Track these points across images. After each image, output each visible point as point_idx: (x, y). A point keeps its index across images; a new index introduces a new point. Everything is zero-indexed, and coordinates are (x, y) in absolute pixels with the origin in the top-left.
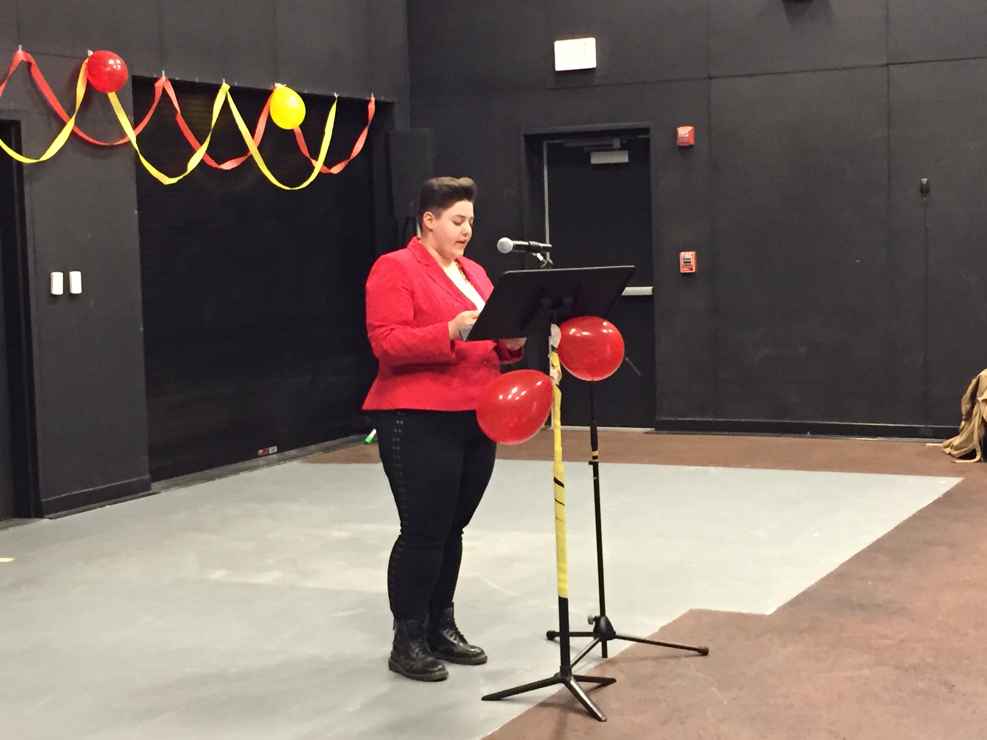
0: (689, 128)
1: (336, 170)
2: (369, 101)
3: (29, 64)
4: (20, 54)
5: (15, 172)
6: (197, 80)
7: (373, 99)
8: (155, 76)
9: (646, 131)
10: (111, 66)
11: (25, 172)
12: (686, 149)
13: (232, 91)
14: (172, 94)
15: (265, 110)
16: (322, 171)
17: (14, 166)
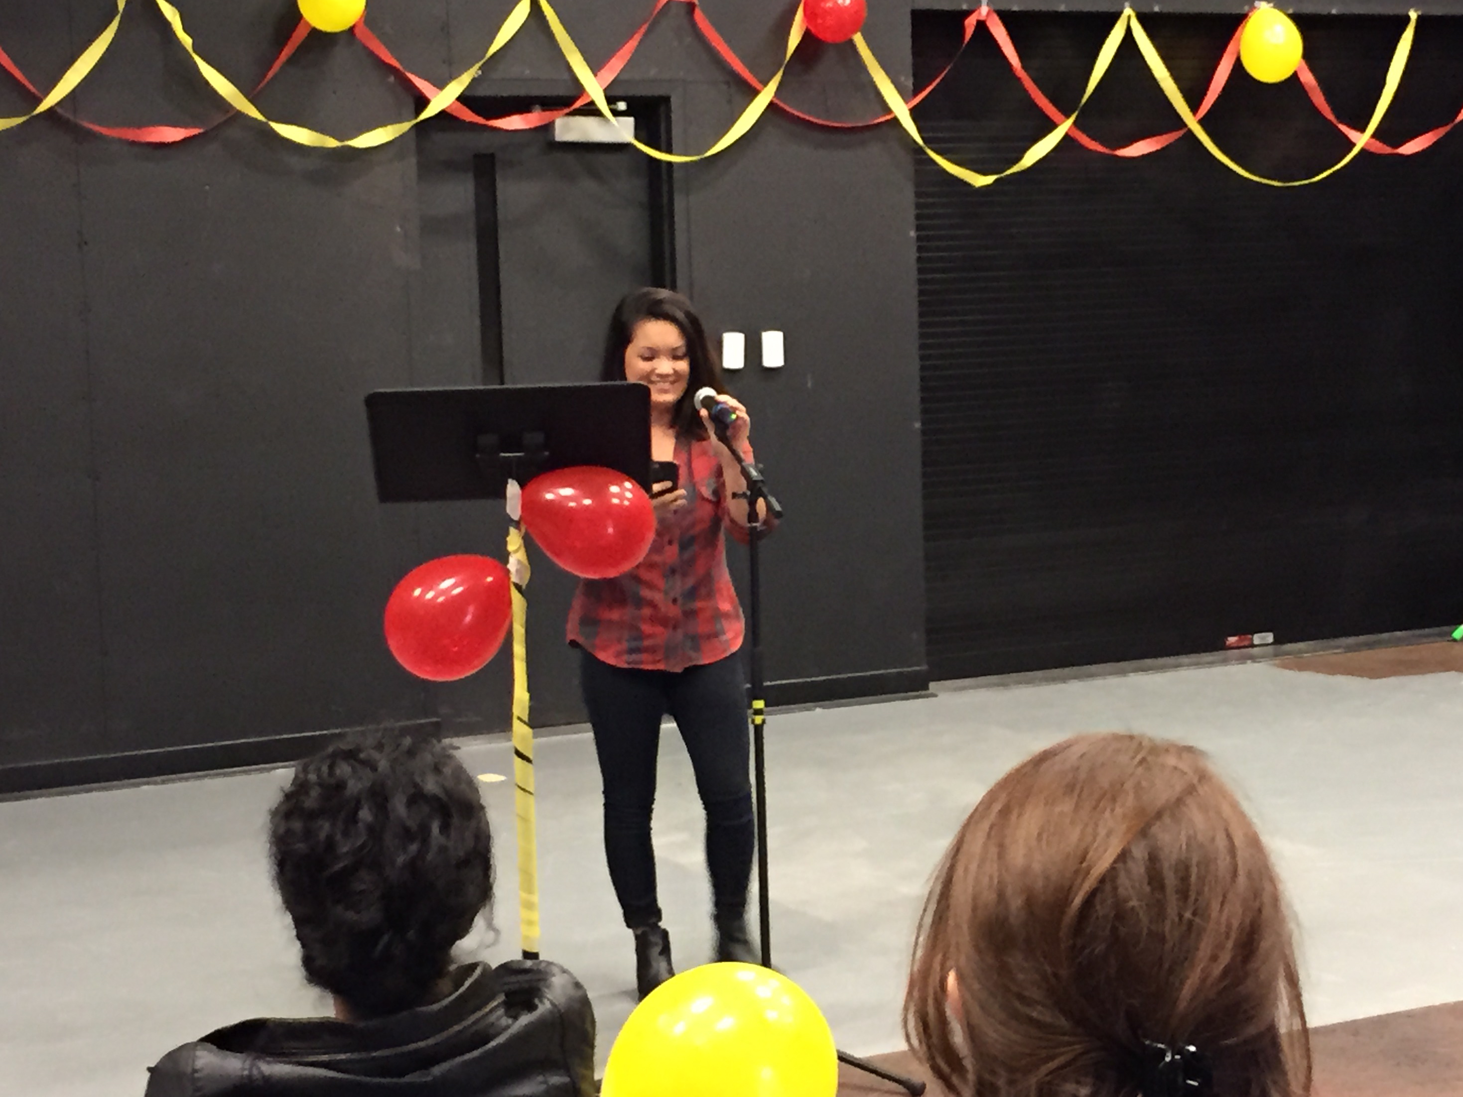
1: (1412, 147)
3: (690, 7)
6: (1063, 8)
8: (965, 7)
13: (1144, 20)
14: (1000, 33)
15: (1231, 48)
16: (1372, 149)
17: (664, 167)
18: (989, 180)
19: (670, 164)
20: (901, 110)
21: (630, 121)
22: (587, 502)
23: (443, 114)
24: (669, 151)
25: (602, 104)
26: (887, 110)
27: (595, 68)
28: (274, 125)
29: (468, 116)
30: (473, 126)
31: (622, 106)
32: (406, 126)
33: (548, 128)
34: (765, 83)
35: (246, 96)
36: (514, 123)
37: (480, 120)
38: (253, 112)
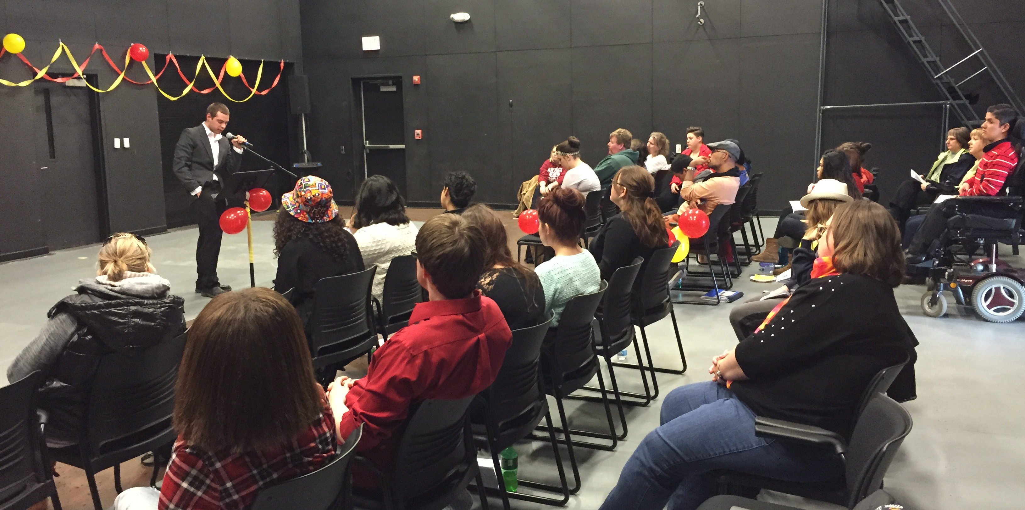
0: (418, 77)
1: (263, 93)
2: (281, 62)
3: (101, 50)
4: (97, 46)
5: (96, 96)
6: (188, 55)
7: (283, 61)
8: (166, 53)
9: (401, 77)
10: (141, 51)
11: (100, 95)
12: (416, 86)
13: (207, 59)
14: (174, 60)
15: (224, 67)
16: (256, 93)
17: (95, 93)
18: (176, 99)
19: (98, 93)
20: (154, 79)
21: (85, 81)
23: (42, 78)
24: (98, 89)
25: (82, 76)
26: (150, 79)
27: (79, 65)
29: (48, 78)
30: (49, 81)
32: (32, 80)
33: (65, 82)
34: (122, 72)
36: (59, 80)
37: (52, 80)
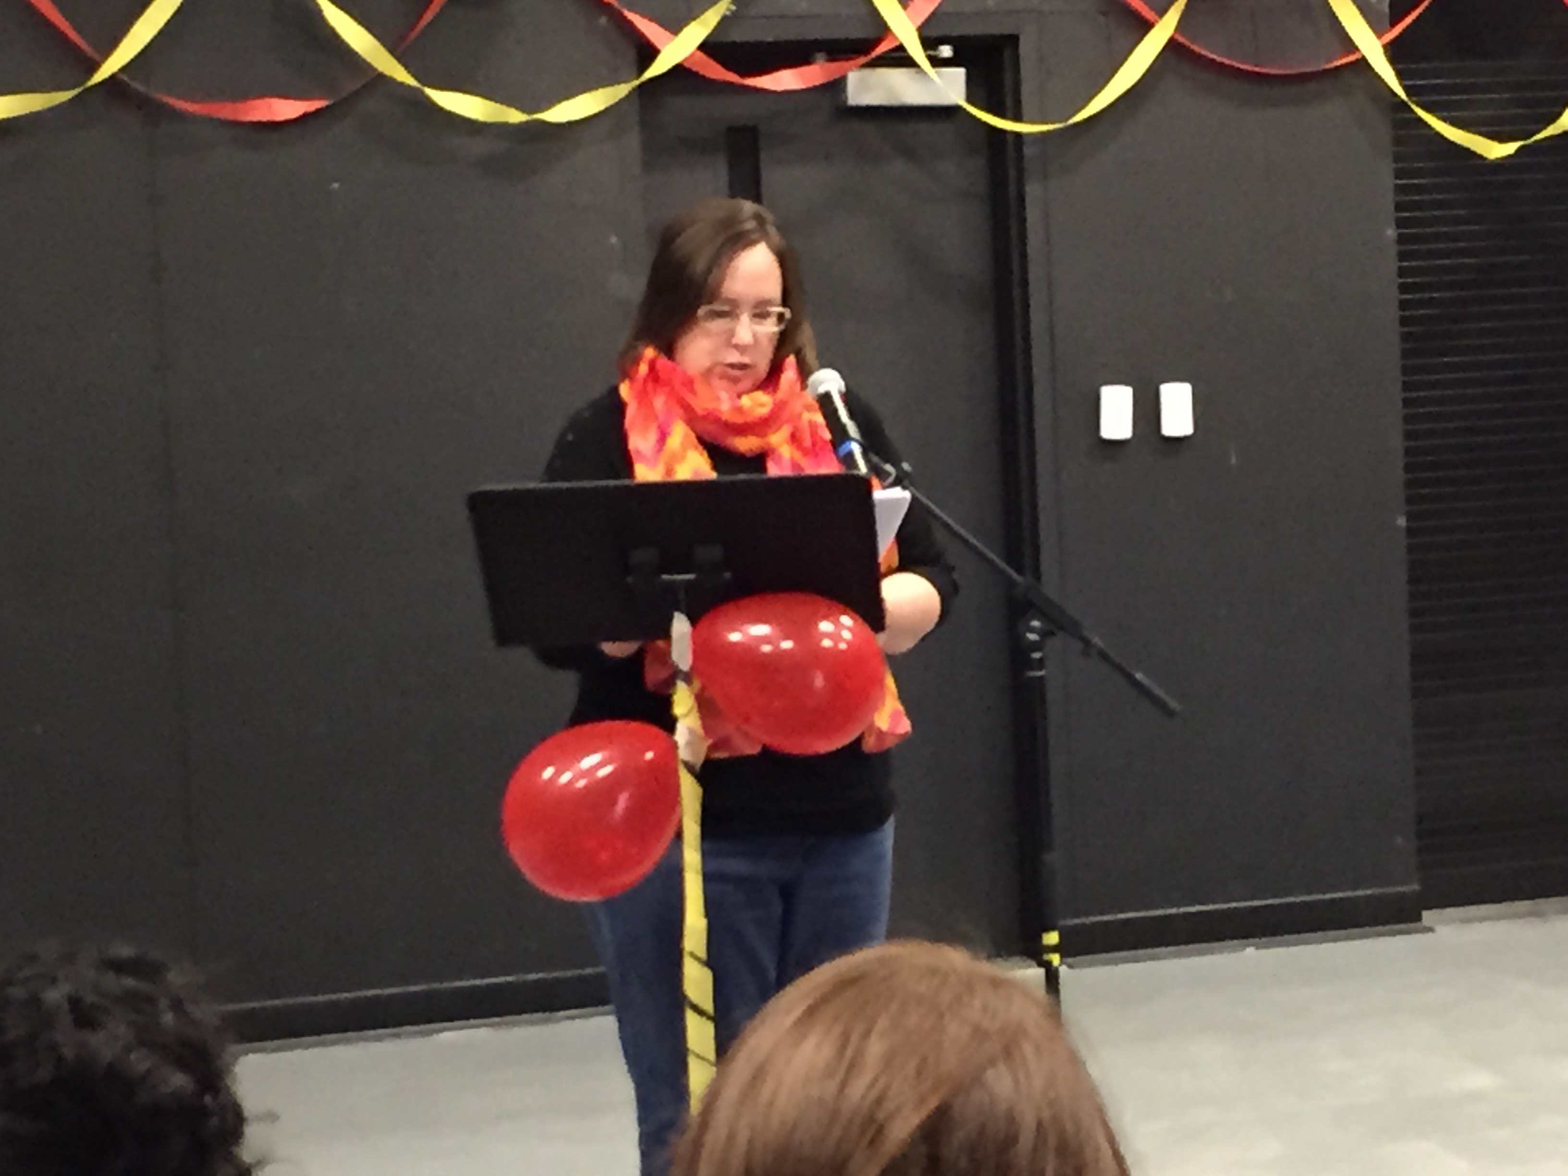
17: (1010, 139)
18: (1510, 148)
19: (1018, 135)
20: (1370, 45)
21: (960, 73)
22: (787, 645)
23: (678, 71)
24: (1018, 118)
25: (916, 51)
26: (1351, 47)
28: (430, 92)
29: (715, 71)
30: (723, 86)
31: (946, 51)
32: (622, 90)
33: (837, 86)
34: (1162, 12)
35: (392, 51)
37: (732, 77)
38: (402, 75)
